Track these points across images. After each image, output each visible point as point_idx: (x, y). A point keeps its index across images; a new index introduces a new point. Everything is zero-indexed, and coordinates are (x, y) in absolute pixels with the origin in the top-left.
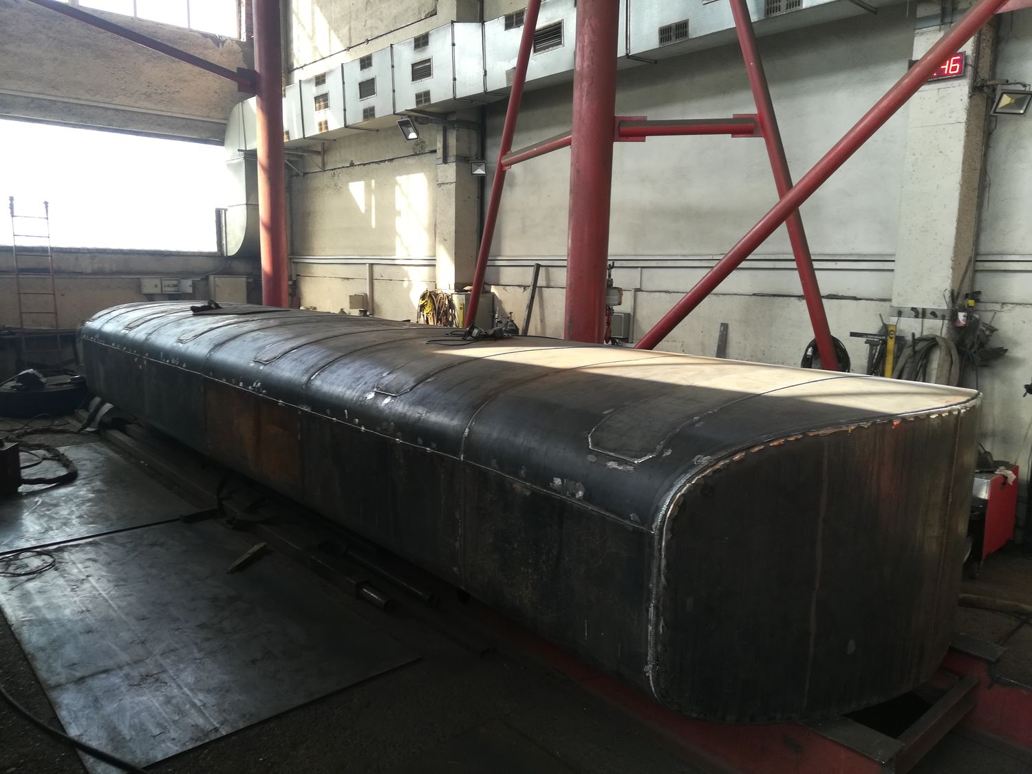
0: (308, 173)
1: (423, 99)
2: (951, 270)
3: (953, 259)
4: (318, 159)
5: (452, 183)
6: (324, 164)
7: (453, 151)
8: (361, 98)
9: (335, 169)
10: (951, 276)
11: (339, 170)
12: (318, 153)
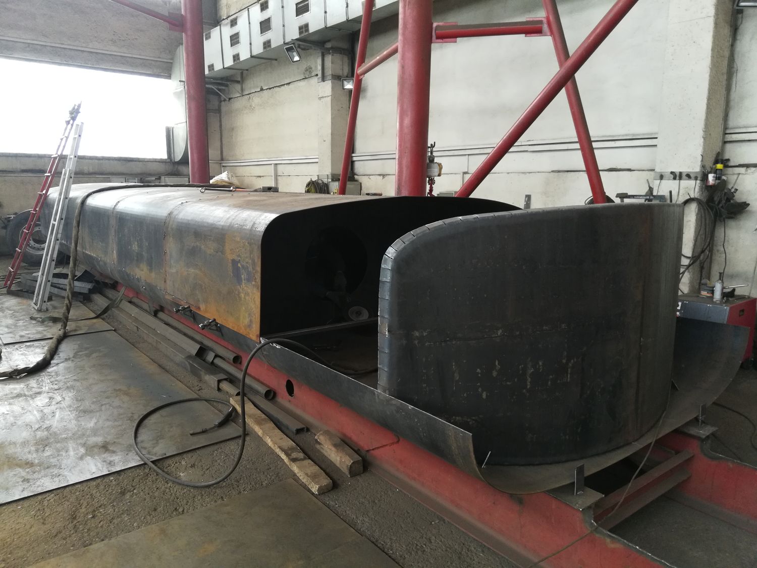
0: (232, 98)
1: (304, 30)
2: (702, 140)
3: (704, 130)
4: (238, 87)
5: (328, 96)
6: (242, 90)
7: (329, 72)
8: (261, 33)
9: (250, 94)
10: (702, 144)
11: (253, 95)
12: (238, 82)
